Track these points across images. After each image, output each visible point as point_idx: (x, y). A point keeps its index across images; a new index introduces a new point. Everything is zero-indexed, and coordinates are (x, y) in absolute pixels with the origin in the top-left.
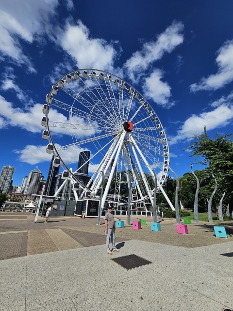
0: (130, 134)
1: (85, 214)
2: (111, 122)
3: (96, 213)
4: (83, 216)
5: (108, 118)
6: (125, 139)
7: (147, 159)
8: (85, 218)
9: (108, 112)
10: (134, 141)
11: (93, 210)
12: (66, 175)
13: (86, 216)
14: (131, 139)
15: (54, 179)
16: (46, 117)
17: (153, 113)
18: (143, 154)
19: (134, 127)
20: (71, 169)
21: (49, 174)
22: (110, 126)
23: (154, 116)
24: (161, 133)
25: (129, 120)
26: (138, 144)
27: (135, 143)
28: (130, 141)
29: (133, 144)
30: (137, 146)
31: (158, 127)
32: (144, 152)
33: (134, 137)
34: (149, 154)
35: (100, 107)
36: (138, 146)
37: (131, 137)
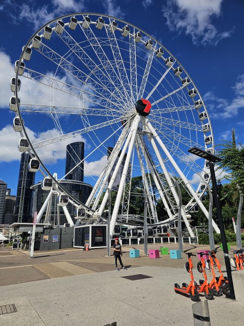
0: (147, 120)
1: (89, 244)
2: (115, 101)
3: (103, 243)
4: (87, 247)
5: (112, 94)
6: (138, 129)
7: (175, 158)
8: (89, 249)
9: (111, 85)
10: (153, 131)
11: (99, 239)
12: (49, 183)
13: (90, 247)
14: (150, 128)
15: (29, 193)
16: (15, 97)
17: (188, 81)
18: (169, 151)
19: (155, 107)
20: (55, 175)
21: (20, 185)
22: (114, 107)
23: (190, 86)
24: (202, 115)
25: (146, 95)
26: (159, 135)
27: (155, 134)
28: (147, 130)
29: (152, 134)
30: (158, 138)
31: (197, 106)
32: (170, 148)
33: (153, 125)
34: (178, 150)
35: (97, 76)
36: (161, 138)
37: (149, 124)
